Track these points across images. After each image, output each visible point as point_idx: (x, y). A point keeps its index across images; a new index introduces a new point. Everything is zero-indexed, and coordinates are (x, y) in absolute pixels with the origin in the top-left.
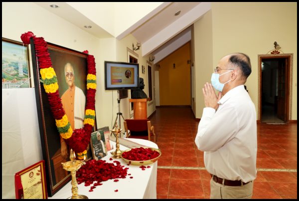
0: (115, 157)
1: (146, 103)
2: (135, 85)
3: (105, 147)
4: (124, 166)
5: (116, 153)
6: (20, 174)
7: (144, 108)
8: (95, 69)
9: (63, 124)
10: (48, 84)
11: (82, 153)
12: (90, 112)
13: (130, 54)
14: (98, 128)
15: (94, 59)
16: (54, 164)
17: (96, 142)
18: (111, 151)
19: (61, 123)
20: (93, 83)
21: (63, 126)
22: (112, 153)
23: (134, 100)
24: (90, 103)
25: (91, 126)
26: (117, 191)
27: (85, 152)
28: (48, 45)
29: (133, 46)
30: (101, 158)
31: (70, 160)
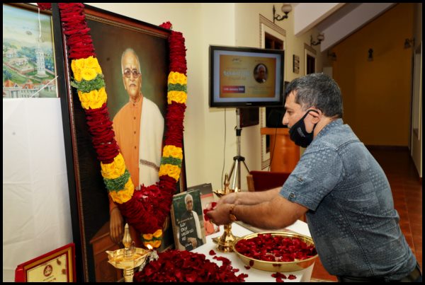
0: (222, 248)
3: (202, 227)
4: (237, 270)
6: (26, 268)
8: (185, 62)
9: (115, 173)
10: (85, 92)
11: (151, 235)
12: (173, 151)
13: (265, 29)
14: (188, 186)
15: (183, 40)
16: (95, 253)
17: (184, 215)
19: (112, 171)
20: (180, 91)
21: (115, 177)
22: (215, 240)
23: (272, 131)
24: (173, 133)
25: (173, 179)
27: (159, 233)
28: (86, 11)
29: (274, 11)
30: (192, 248)
31: (123, 247)
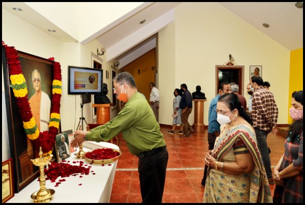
0: (79, 158)
1: (109, 108)
2: (99, 90)
3: (69, 149)
4: (87, 165)
5: (79, 154)
7: (107, 113)
8: (61, 76)
9: (31, 126)
10: (17, 89)
11: (47, 154)
12: (54, 115)
13: (94, 59)
14: (62, 131)
15: (60, 66)
16: (21, 163)
17: (60, 144)
18: (75, 153)
19: (28, 125)
20: (58, 88)
21: (30, 128)
22: (75, 155)
23: (98, 105)
24: (55, 106)
25: (56, 128)
26: (81, 184)
27: (51, 152)
28: (19, 53)
29: (98, 51)
30: (64, 159)
31: (39, 157)
